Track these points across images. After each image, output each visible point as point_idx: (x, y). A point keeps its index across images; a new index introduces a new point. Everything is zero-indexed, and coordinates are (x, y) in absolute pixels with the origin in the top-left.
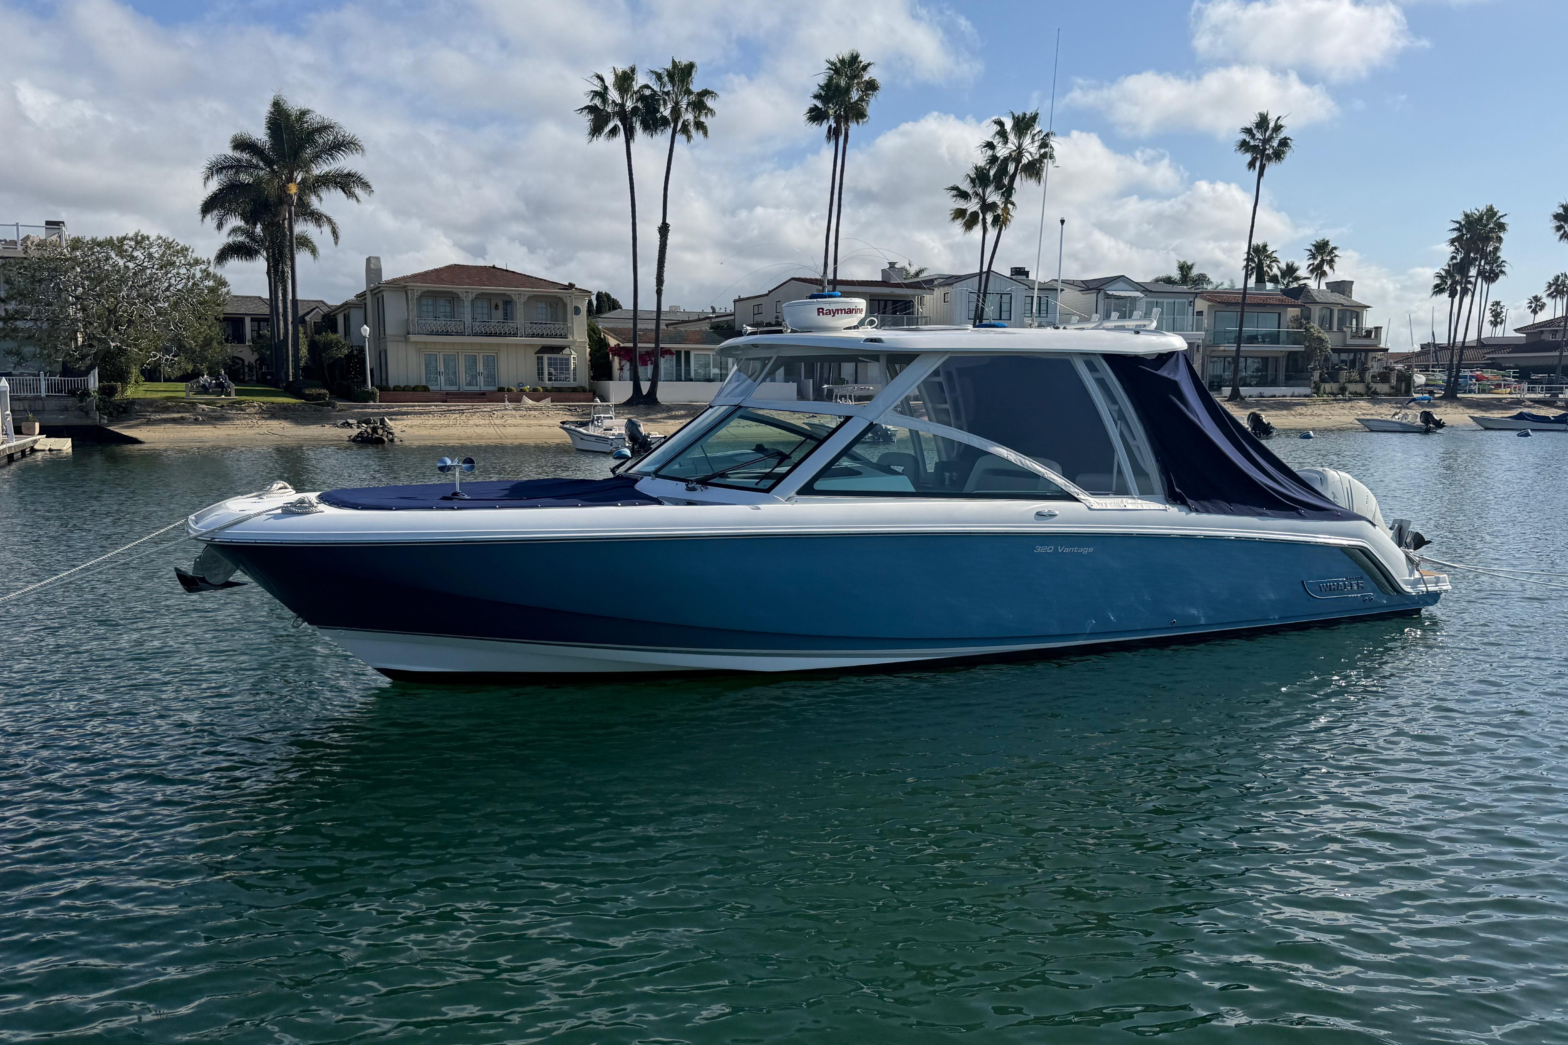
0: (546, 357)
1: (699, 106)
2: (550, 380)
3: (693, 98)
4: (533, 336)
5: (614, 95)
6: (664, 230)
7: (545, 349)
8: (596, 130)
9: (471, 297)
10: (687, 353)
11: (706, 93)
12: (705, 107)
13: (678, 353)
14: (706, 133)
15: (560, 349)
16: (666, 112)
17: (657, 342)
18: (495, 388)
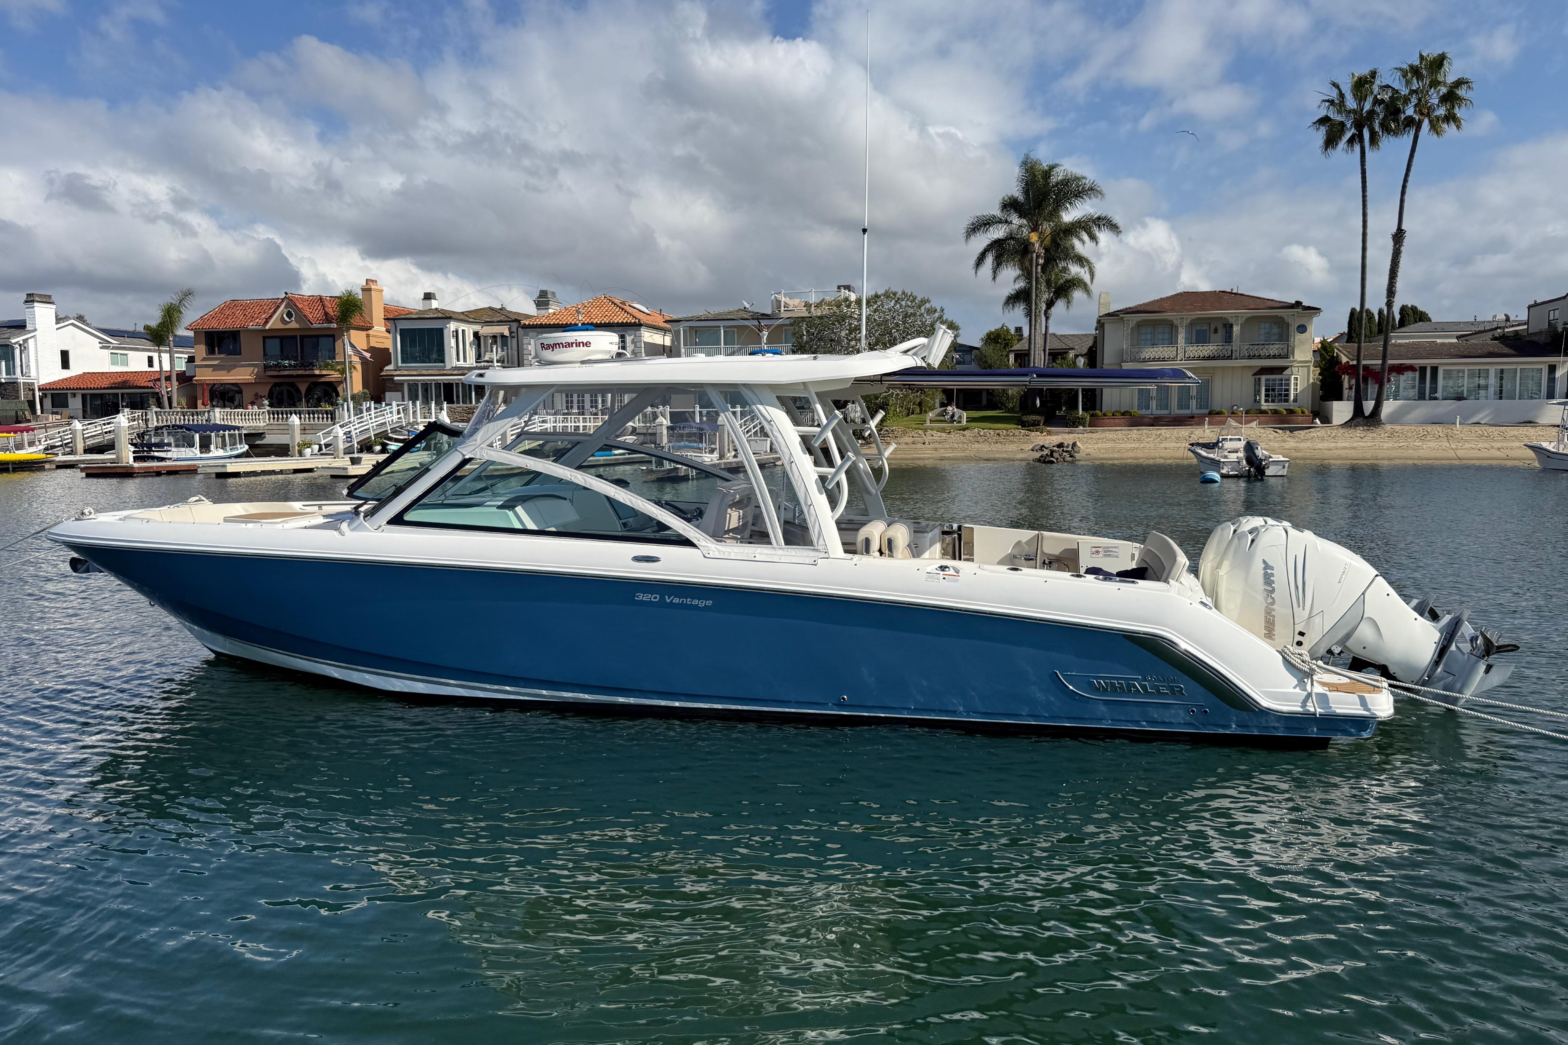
0: (1263, 378)
1: (1451, 98)
2: (1266, 401)
3: (1444, 90)
4: (1250, 357)
5: (1351, 103)
6: (1399, 237)
7: (1264, 371)
8: (1331, 142)
9: (1185, 323)
10: (1435, 370)
11: (1459, 83)
12: (1459, 98)
13: (1423, 370)
14: (1458, 127)
15: (1281, 370)
16: (1410, 111)
17: (1384, 358)
18: (1206, 411)
